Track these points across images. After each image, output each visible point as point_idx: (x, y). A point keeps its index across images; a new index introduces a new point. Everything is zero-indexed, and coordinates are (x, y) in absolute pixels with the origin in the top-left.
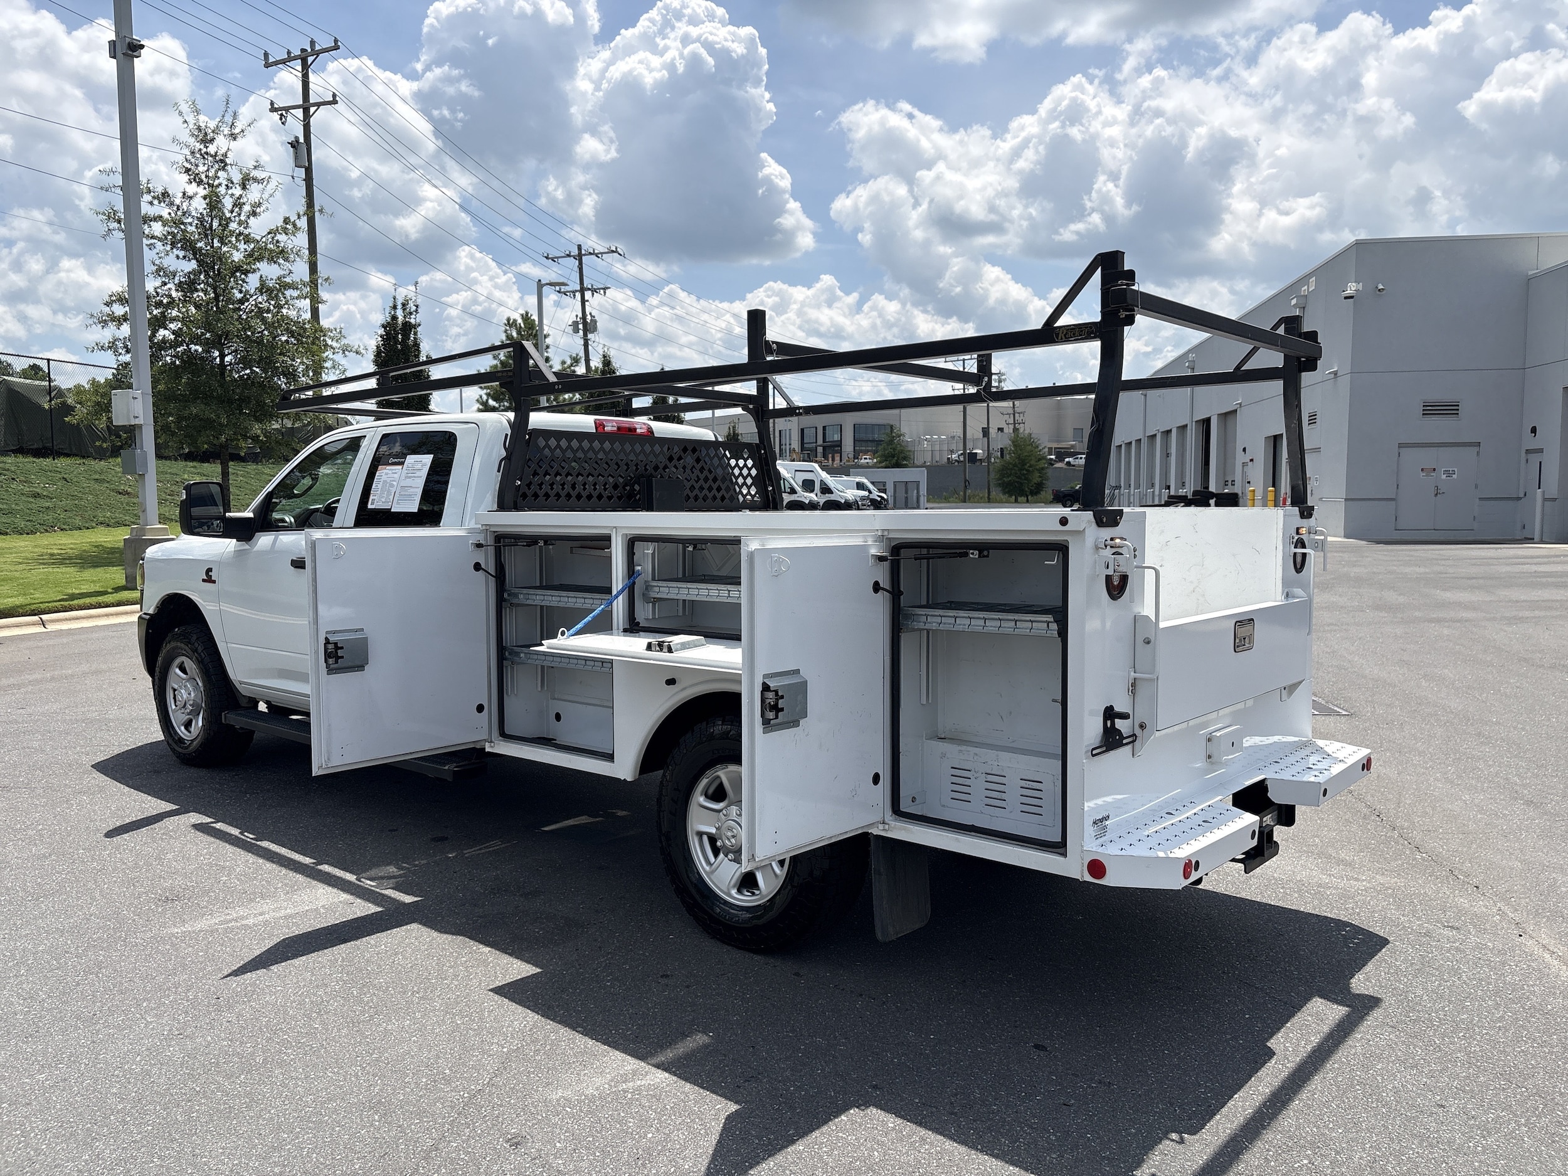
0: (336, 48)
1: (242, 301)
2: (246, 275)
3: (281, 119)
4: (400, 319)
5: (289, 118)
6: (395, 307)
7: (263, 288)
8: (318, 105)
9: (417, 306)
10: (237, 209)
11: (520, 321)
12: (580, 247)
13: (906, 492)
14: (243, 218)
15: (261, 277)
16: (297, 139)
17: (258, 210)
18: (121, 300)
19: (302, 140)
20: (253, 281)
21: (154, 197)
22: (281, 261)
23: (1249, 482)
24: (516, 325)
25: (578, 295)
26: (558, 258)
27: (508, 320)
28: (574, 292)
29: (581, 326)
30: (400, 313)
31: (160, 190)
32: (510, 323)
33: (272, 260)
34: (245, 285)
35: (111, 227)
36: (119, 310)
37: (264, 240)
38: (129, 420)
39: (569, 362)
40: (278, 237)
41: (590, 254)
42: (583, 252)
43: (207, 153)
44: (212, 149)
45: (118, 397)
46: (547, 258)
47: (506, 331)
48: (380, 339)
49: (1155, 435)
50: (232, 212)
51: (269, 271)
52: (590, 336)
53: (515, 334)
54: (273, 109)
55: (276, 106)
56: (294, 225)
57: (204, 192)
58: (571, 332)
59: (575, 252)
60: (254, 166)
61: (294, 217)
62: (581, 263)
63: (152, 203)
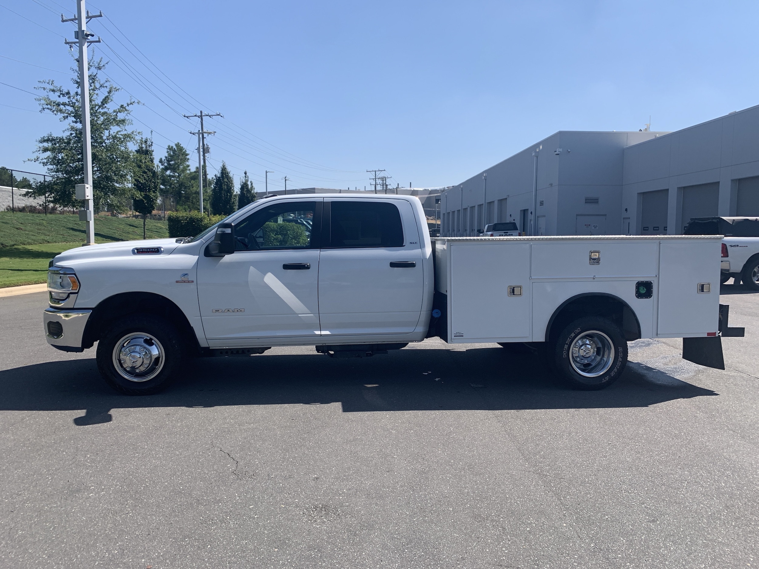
0: (101, 16)
1: (101, 143)
2: (103, 131)
4: (144, 148)
9: (152, 142)
11: (174, 147)
12: (201, 112)
15: (110, 131)
20: (106, 134)
21: (61, 93)
24: (172, 149)
25: (200, 135)
26: (190, 117)
27: (169, 146)
28: (198, 133)
29: (202, 150)
30: (144, 145)
31: (65, 91)
32: (170, 148)
33: (116, 124)
34: (102, 135)
35: (44, 107)
37: (112, 114)
38: (84, 197)
40: (118, 114)
41: (207, 115)
42: (203, 115)
46: (184, 116)
47: (168, 152)
49: (467, 208)
52: (206, 155)
53: (172, 153)
54: (66, 43)
55: (67, 41)
56: (126, 108)
59: (199, 114)
60: (106, 81)
61: (126, 105)
62: (202, 119)
63: (59, 96)
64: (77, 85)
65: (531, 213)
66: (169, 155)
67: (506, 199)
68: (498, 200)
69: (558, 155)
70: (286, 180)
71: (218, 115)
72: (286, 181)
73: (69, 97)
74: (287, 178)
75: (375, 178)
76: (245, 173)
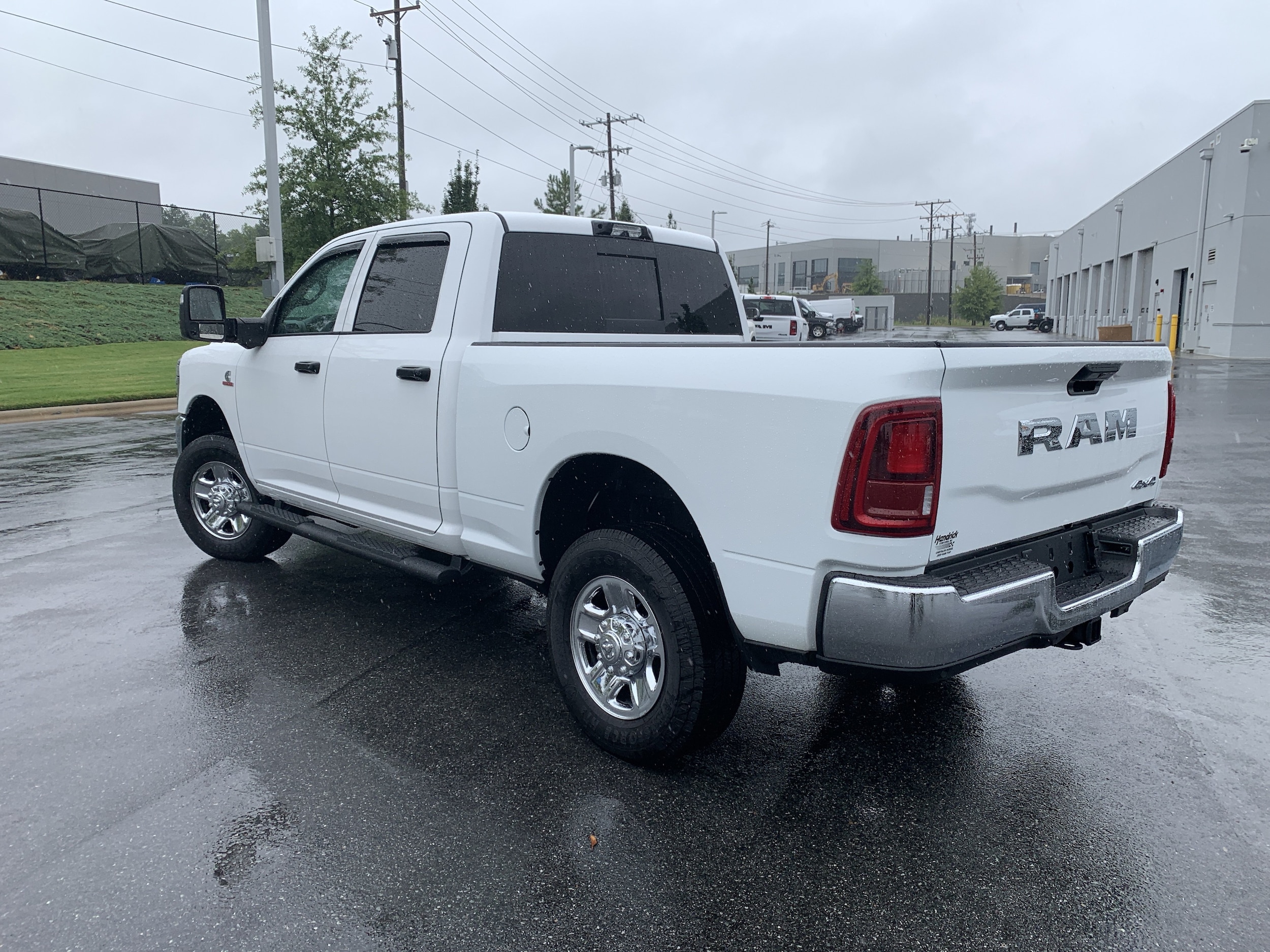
1: (346, 170)
2: (350, 150)
3: (379, 22)
4: (463, 177)
5: (385, 20)
6: (459, 169)
7: (362, 160)
8: (406, 9)
9: (477, 169)
10: (345, 102)
11: (559, 177)
12: (608, 115)
13: (876, 316)
14: (349, 107)
15: (361, 151)
16: (390, 36)
17: (360, 102)
18: (263, 173)
19: (393, 38)
20: (354, 155)
21: (285, 92)
22: (374, 140)
23: (1159, 310)
24: (556, 180)
25: (607, 155)
26: (591, 124)
27: (550, 176)
28: (603, 152)
29: (608, 180)
30: (463, 174)
31: (289, 89)
32: (552, 179)
33: (369, 139)
34: (348, 157)
35: (257, 118)
36: (262, 179)
37: (364, 123)
38: (267, 258)
39: (597, 210)
40: (374, 122)
41: (617, 120)
42: (611, 119)
43: (323, 58)
44: (326, 54)
45: (261, 242)
46: (583, 124)
47: (548, 185)
48: (448, 194)
49: (1088, 269)
50: (341, 104)
51: (365, 147)
52: (615, 188)
53: (555, 187)
54: (372, 15)
55: (375, 12)
56: (386, 113)
57: (321, 88)
58: (601, 185)
59: (605, 119)
60: (359, 70)
61: (387, 107)
62: (609, 128)
63: (284, 97)
64: (309, 78)
65: (1192, 276)
66: (552, 191)
67: (1151, 249)
68: (1140, 251)
69: (1247, 153)
70: (769, 226)
71: (635, 118)
72: (770, 229)
73: (297, 98)
74: (770, 224)
75: (930, 216)
76: (670, 217)
